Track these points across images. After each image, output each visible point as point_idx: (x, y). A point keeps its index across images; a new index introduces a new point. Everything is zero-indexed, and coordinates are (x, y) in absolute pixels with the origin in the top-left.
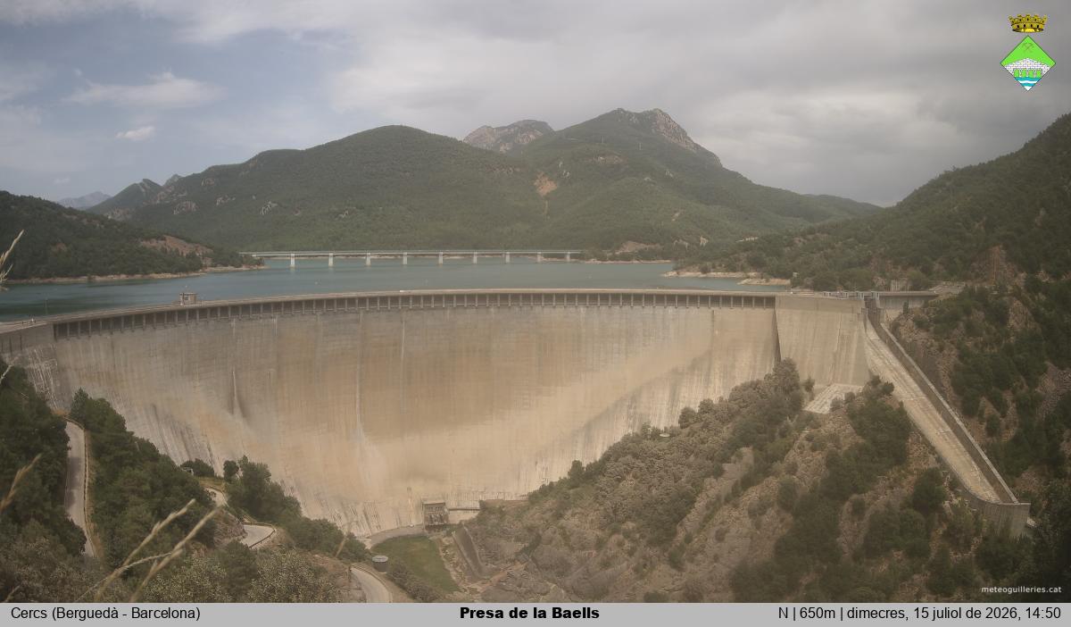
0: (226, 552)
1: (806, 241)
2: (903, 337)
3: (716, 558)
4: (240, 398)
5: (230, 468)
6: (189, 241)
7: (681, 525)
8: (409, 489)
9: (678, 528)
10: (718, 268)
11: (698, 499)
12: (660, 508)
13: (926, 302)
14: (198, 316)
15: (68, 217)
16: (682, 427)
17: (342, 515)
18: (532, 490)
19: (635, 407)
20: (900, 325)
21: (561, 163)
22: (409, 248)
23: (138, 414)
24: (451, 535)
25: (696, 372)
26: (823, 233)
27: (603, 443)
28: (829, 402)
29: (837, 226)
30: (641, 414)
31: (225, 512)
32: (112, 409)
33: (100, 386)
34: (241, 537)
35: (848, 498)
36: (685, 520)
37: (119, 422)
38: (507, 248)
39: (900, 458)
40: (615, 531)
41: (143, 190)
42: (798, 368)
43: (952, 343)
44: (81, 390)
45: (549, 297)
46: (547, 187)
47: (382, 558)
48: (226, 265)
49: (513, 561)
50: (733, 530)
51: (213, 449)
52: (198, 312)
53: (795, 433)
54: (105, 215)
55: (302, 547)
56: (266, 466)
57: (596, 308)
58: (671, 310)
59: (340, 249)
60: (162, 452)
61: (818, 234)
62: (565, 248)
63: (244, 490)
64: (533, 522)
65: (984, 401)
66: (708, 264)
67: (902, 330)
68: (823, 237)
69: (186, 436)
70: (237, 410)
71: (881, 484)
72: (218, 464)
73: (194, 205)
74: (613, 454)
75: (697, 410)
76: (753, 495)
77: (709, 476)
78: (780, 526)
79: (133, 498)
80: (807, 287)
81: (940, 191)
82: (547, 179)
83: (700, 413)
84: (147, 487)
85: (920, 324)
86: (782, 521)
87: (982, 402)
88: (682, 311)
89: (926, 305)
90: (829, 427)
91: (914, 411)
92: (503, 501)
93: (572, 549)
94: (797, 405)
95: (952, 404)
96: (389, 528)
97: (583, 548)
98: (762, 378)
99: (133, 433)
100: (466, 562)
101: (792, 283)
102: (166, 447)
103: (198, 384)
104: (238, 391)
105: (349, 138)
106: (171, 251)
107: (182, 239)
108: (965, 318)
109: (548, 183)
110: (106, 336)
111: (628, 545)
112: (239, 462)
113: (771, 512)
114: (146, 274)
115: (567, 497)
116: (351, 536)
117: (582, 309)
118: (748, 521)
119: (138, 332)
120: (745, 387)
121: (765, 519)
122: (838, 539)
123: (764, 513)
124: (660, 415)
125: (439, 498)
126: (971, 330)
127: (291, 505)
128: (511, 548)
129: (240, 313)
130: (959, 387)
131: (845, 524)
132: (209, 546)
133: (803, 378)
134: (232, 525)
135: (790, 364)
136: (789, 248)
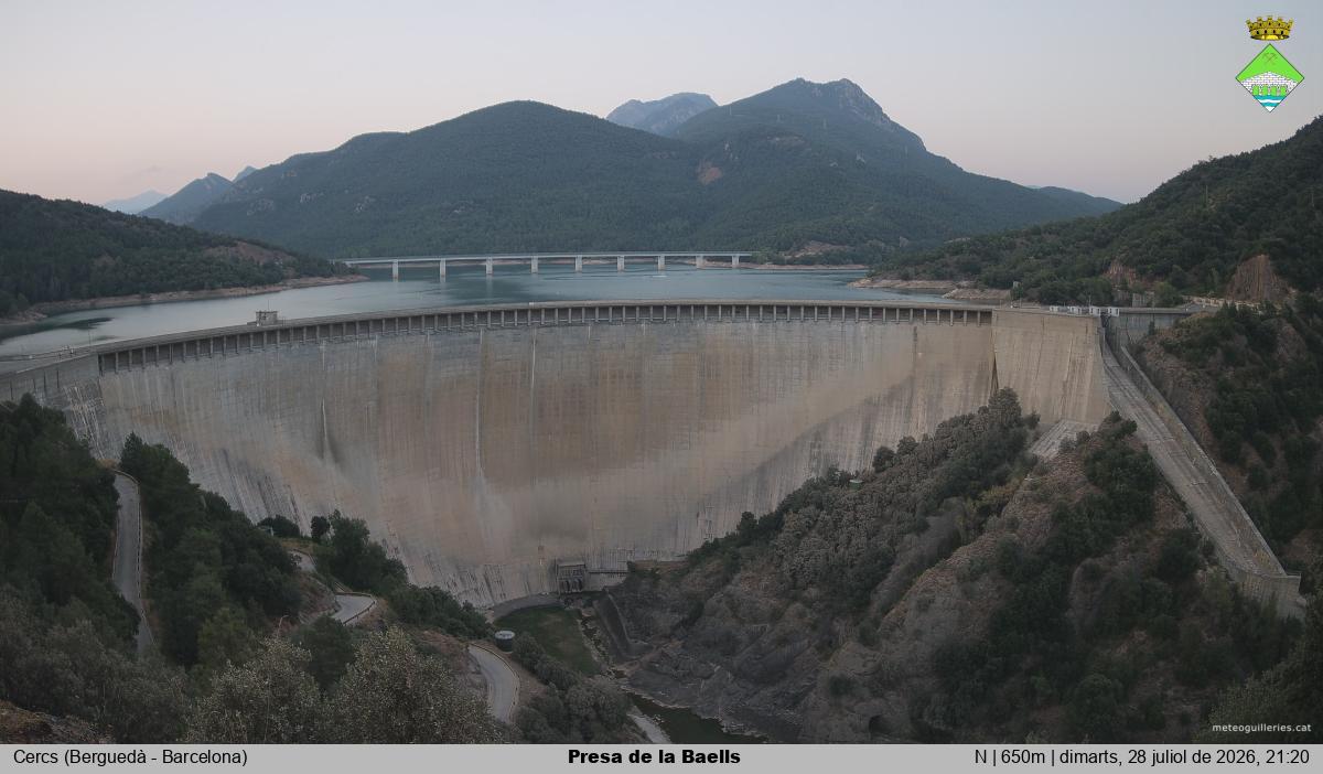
0: (314, 630)
1: (1029, 243)
2: (1149, 364)
3: (918, 634)
4: (330, 437)
5: (319, 525)
6: (265, 246)
7: (876, 593)
8: (541, 548)
9: (873, 597)
10: (923, 275)
11: (897, 561)
12: (850, 571)
13: (1177, 322)
14: (278, 338)
15: (115, 223)
16: (878, 471)
17: (458, 581)
18: (691, 550)
19: (820, 447)
20: (1144, 350)
21: (727, 146)
22: (540, 251)
23: (205, 463)
24: (591, 605)
25: (895, 403)
26: (1050, 233)
27: (781, 491)
28: (1058, 443)
29: (1068, 225)
30: (827, 455)
31: (312, 579)
32: (172, 457)
33: (157, 428)
34: (332, 610)
35: (1079, 564)
36: (879, 586)
37: (182, 471)
38: (662, 250)
39: (1143, 513)
40: (795, 599)
41: (209, 187)
42: (1019, 399)
43: (1209, 373)
44: (133, 434)
45: (713, 308)
46: (710, 174)
47: (508, 634)
48: (312, 276)
49: (668, 637)
50: (939, 600)
51: (297, 501)
52: (278, 334)
53: (1015, 481)
54: (162, 218)
55: (408, 622)
56: (363, 522)
57: (771, 325)
58: (863, 326)
59: (455, 254)
60: (234, 508)
61: (1043, 235)
62: (732, 250)
63: (335, 553)
64: (693, 589)
65: (1246, 447)
66: (911, 270)
67: (1147, 356)
68: (1050, 239)
69: (265, 487)
70: (328, 454)
71: (1121, 545)
72: (304, 522)
73: (272, 202)
74: (792, 503)
75: (895, 450)
76: (962, 556)
77: (909, 532)
78: (997, 596)
79: (200, 565)
80: (1030, 300)
81: (1194, 185)
82: (709, 164)
83: (899, 453)
84: (217, 551)
85: (1170, 349)
86: (999, 588)
87: (1243, 450)
88: (878, 328)
89: (1177, 325)
90: (1058, 475)
91: (1160, 455)
92: (655, 561)
93: (742, 622)
94: (1018, 444)
95: (1207, 449)
96: (515, 596)
97: (755, 622)
98: (975, 412)
99: (198, 485)
100: (610, 636)
101: (1013, 294)
102: (240, 503)
103: (278, 423)
104: (329, 431)
105: (464, 117)
106: (244, 260)
107: (258, 244)
108: (1223, 343)
109: (713, 169)
110: (164, 366)
111: (810, 616)
112: (330, 518)
113: (986, 579)
114: (212, 289)
115: (736, 557)
116: (468, 607)
117: (754, 325)
118: (955, 589)
119: (204, 361)
120: (955, 422)
121: (980, 586)
122: (1066, 614)
123: (976, 579)
124: (850, 456)
125: (579, 559)
126: (1231, 358)
127: (394, 570)
128: (664, 620)
129: (331, 334)
130: (1216, 428)
131: (1076, 596)
132: (293, 623)
133: (1026, 412)
134: (323, 597)
135: (1009, 395)
136: (1008, 252)
